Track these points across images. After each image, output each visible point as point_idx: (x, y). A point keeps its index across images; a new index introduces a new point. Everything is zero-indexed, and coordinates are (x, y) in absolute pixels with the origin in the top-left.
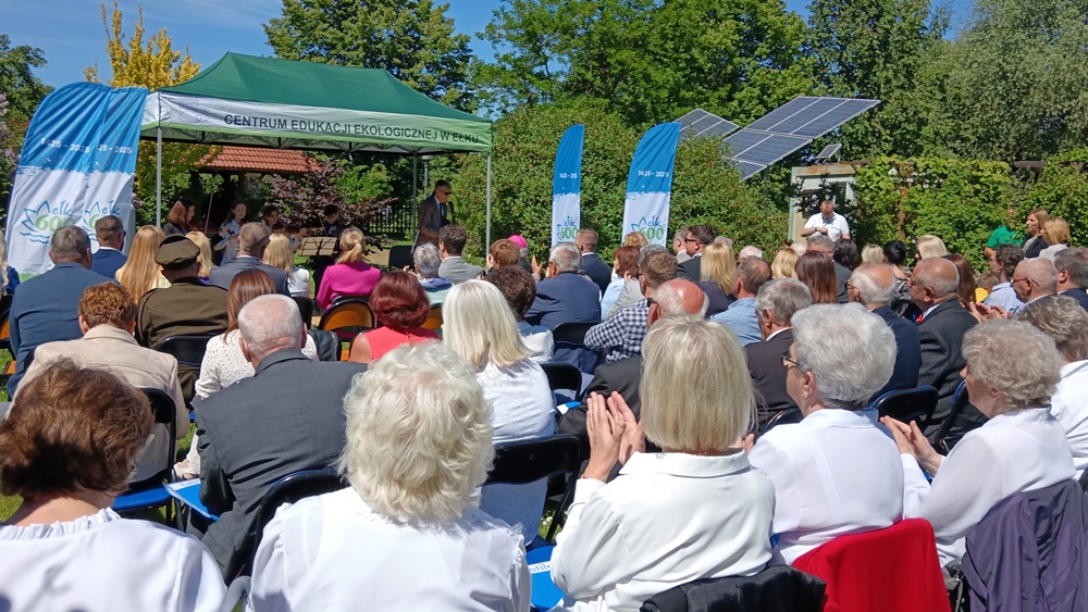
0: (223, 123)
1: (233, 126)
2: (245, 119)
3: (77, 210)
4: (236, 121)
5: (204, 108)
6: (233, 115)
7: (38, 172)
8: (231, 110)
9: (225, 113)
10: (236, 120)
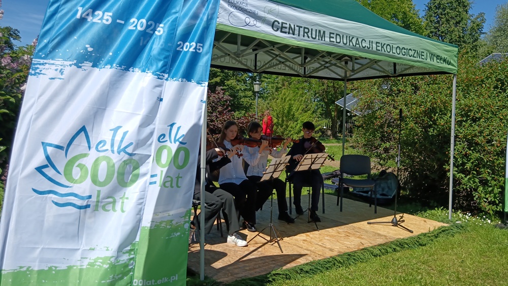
0: (269, 29)
1: (278, 33)
2: (290, 27)
3: (142, 143)
4: (282, 29)
5: (253, 9)
6: (280, 21)
7: (68, 70)
8: (278, 14)
9: (272, 18)
10: (282, 27)
